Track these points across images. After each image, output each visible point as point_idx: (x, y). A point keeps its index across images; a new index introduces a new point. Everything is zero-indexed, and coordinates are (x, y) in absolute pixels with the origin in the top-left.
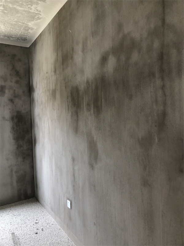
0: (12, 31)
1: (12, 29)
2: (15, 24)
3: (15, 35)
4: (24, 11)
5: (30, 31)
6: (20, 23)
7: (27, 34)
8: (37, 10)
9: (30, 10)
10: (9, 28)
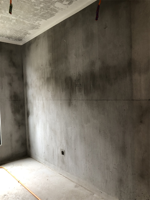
0: (14, 34)
1: (14, 33)
2: (19, 31)
3: (15, 37)
4: (29, 24)
5: (27, 35)
6: (22, 30)
7: (24, 37)
8: (39, 24)
9: (34, 24)
10: (13, 33)
